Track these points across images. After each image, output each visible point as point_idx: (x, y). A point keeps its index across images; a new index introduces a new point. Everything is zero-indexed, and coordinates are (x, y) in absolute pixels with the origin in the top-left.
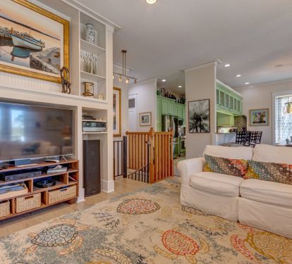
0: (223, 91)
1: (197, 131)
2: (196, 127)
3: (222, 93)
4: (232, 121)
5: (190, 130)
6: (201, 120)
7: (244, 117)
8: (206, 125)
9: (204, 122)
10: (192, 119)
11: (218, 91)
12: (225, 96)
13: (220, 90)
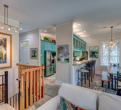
0: (77, 39)
1: (93, 58)
2: (93, 56)
3: (77, 40)
4: (81, 54)
5: (90, 57)
6: (95, 54)
7: (87, 52)
8: (97, 55)
9: (96, 54)
10: (91, 53)
11: (74, 39)
12: (78, 42)
13: (76, 38)
